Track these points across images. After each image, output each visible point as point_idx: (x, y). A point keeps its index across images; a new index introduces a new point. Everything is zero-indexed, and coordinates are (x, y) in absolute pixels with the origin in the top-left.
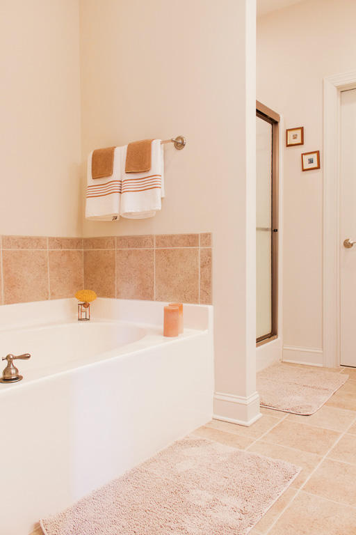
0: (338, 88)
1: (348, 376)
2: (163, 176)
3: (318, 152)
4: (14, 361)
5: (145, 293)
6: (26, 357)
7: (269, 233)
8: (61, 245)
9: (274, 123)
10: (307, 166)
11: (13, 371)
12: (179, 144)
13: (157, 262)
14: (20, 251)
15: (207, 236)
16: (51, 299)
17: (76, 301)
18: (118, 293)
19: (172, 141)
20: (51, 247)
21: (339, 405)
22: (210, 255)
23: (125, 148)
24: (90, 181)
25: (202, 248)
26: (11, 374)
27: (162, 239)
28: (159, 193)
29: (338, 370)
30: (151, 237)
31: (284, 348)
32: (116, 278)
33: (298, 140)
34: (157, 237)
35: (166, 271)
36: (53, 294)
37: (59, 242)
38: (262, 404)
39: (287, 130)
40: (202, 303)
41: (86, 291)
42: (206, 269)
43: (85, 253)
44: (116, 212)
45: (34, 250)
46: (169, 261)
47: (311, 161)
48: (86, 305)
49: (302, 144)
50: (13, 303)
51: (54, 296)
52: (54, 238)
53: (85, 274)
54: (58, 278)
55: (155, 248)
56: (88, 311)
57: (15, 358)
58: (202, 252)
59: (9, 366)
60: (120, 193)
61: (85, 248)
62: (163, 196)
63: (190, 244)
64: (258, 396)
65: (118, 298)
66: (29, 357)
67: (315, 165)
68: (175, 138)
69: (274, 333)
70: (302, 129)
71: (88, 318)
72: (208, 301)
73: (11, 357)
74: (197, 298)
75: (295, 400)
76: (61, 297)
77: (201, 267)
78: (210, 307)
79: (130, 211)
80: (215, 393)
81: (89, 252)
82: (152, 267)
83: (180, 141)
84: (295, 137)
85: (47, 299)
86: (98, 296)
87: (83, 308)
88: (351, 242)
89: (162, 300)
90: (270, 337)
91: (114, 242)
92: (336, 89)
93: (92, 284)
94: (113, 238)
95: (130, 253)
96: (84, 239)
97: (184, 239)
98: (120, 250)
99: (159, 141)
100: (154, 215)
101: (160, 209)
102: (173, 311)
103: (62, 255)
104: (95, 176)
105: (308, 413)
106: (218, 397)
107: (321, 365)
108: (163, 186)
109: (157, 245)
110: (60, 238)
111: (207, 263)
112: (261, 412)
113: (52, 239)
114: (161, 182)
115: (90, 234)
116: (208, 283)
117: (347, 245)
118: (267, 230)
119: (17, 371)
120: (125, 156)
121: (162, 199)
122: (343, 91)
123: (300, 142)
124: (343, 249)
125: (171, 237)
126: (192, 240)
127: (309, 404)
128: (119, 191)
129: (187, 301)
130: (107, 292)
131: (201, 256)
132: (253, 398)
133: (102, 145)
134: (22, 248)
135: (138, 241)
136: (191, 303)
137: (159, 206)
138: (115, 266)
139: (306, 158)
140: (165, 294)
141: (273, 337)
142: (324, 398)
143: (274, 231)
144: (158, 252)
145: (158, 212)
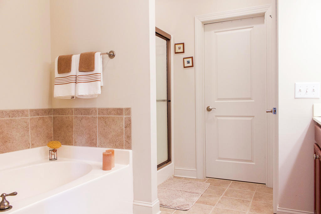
0: (202, 22)
1: (209, 184)
2: (102, 74)
3: (192, 58)
4: (7, 198)
5: (92, 143)
6: (14, 194)
7: (166, 103)
8: (38, 114)
9: (168, 40)
10: (186, 65)
11: (6, 204)
12: (112, 55)
13: (99, 124)
14: (11, 119)
15: (128, 110)
16: (32, 148)
17: (48, 148)
18: (75, 142)
19: (107, 53)
20: (31, 116)
21: (203, 203)
22: (130, 120)
23: (79, 56)
24: (57, 75)
25: (125, 116)
26: (4, 205)
27: (102, 111)
28: (100, 84)
29: (205, 180)
30: (95, 109)
31: (175, 168)
32: (74, 133)
33: (181, 50)
34: (99, 109)
35: (104, 129)
36: (33, 144)
37: (36, 112)
38: (162, 205)
39: (175, 44)
40: (126, 148)
41: (55, 142)
42: (128, 129)
43: (54, 118)
44: (73, 94)
45: (20, 118)
46: (106, 124)
47: (188, 62)
48: (54, 150)
49: (183, 52)
50: (6, 152)
51: (33, 146)
52: (33, 110)
53: (54, 130)
54: (36, 134)
55: (97, 116)
56: (56, 154)
57: (7, 195)
58: (125, 119)
59: (3, 201)
60: (76, 83)
61: (53, 114)
62: (102, 85)
63: (118, 114)
64: (158, 201)
65: (75, 145)
66: (16, 194)
67: (190, 64)
68: (109, 52)
69: (169, 160)
70: (183, 44)
71: (56, 158)
72: (129, 147)
73: (5, 195)
74: (123, 146)
75: (180, 201)
76: (38, 146)
77: (125, 127)
78: (130, 151)
79: (82, 94)
80: (134, 202)
81: (57, 117)
82: (96, 127)
83: (112, 54)
84: (179, 48)
85: (29, 148)
86: (63, 144)
87: (53, 153)
88: (211, 108)
89: (102, 147)
90: (167, 163)
91: (72, 111)
92: (201, 23)
93: (58, 137)
94: (71, 109)
95: (82, 118)
96: (53, 109)
97: (115, 111)
98: (76, 117)
99: (99, 53)
100: (97, 96)
101: (100, 93)
102: (108, 155)
103: (39, 120)
104: (60, 71)
105: (187, 209)
106: (135, 203)
107: (195, 178)
108: (102, 80)
109: (99, 114)
110: (37, 109)
111: (128, 125)
112: (161, 210)
113: (32, 111)
114: (101, 77)
115: (57, 106)
116: (129, 137)
117: (209, 110)
118: (164, 101)
119: (8, 203)
120: (79, 61)
121: (101, 87)
122: (205, 24)
123: (182, 51)
124: (207, 112)
125: (107, 109)
126: (119, 111)
127: (188, 203)
128: (75, 81)
129: (117, 147)
130: (68, 142)
131: (125, 121)
132: (156, 202)
133: (64, 53)
134: (12, 117)
135: (87, 111)
136: (119, 148)
137: (99, 92)
138: (73, 126)
139: (186, 60)
140: (104, 143)
141: (168, 163)
142: (196, 199)
143: (169, 101)
144: (100, 118)
145: (99, 95)
